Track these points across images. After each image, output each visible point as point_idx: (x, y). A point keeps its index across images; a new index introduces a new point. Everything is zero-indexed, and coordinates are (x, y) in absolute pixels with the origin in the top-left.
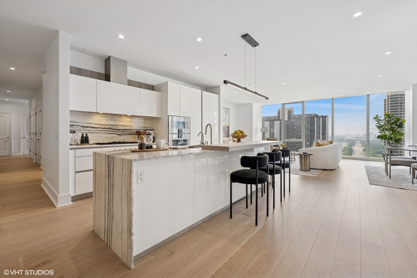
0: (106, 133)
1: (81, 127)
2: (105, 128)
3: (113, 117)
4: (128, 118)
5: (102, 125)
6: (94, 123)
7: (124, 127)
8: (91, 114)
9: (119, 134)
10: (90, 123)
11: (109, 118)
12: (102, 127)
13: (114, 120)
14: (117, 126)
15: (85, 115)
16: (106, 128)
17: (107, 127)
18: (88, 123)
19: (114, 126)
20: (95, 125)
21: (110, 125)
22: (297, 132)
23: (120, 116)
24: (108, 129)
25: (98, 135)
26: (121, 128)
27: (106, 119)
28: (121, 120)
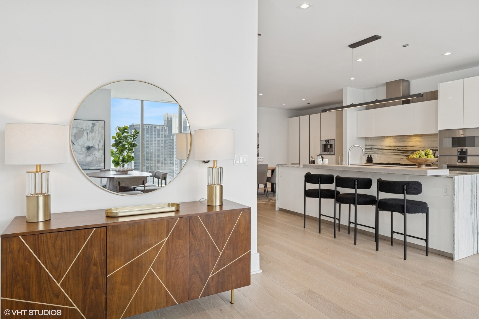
0: (395, 154)
1: (377, 150)
2: (394, 149)
3: (401, 138)
4: (417, 137)
5: (392, 147)
6: (386, 145)
7: (413, 148)
8: (383, 138)
9: (407, 155)
10: (383, 146)
11: (398, 140)
12: (392, 148)
13: (402, 142)
14: (405, 147)
15: (379, 139)
16: (396, 150)
17: (396, 148)
18: (381, 146)
19: (402, 147)
20: (386, 147)
21: (399, 146)
22: (158, 150)
23: (409, 136)
24: (397, 150)
25: (388, 156)
26: (409, 149)
27: (396, 141)
28: (411, 141)
